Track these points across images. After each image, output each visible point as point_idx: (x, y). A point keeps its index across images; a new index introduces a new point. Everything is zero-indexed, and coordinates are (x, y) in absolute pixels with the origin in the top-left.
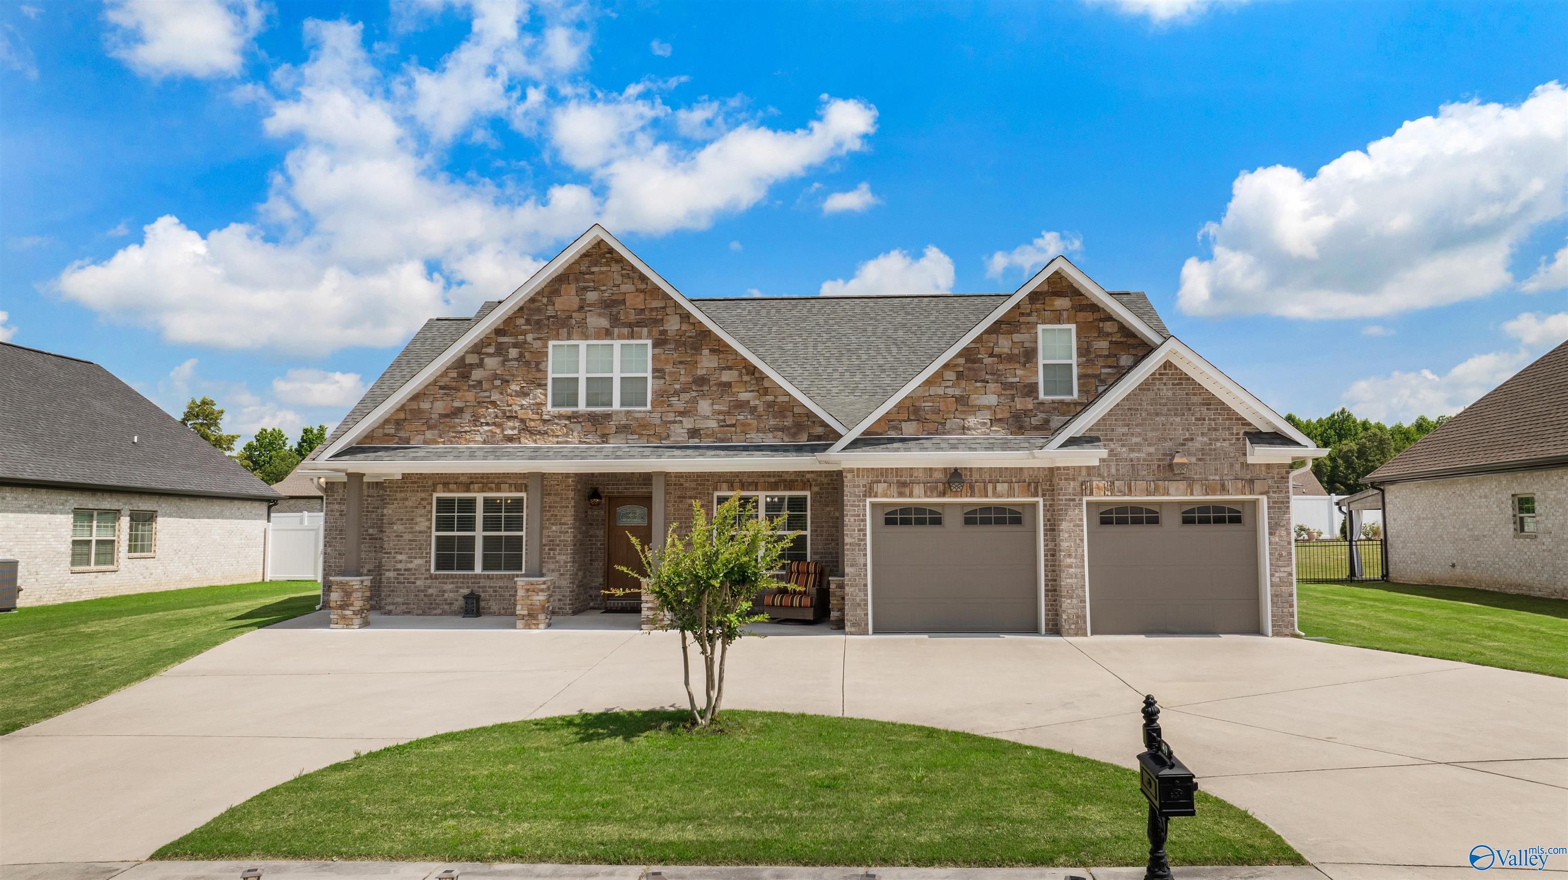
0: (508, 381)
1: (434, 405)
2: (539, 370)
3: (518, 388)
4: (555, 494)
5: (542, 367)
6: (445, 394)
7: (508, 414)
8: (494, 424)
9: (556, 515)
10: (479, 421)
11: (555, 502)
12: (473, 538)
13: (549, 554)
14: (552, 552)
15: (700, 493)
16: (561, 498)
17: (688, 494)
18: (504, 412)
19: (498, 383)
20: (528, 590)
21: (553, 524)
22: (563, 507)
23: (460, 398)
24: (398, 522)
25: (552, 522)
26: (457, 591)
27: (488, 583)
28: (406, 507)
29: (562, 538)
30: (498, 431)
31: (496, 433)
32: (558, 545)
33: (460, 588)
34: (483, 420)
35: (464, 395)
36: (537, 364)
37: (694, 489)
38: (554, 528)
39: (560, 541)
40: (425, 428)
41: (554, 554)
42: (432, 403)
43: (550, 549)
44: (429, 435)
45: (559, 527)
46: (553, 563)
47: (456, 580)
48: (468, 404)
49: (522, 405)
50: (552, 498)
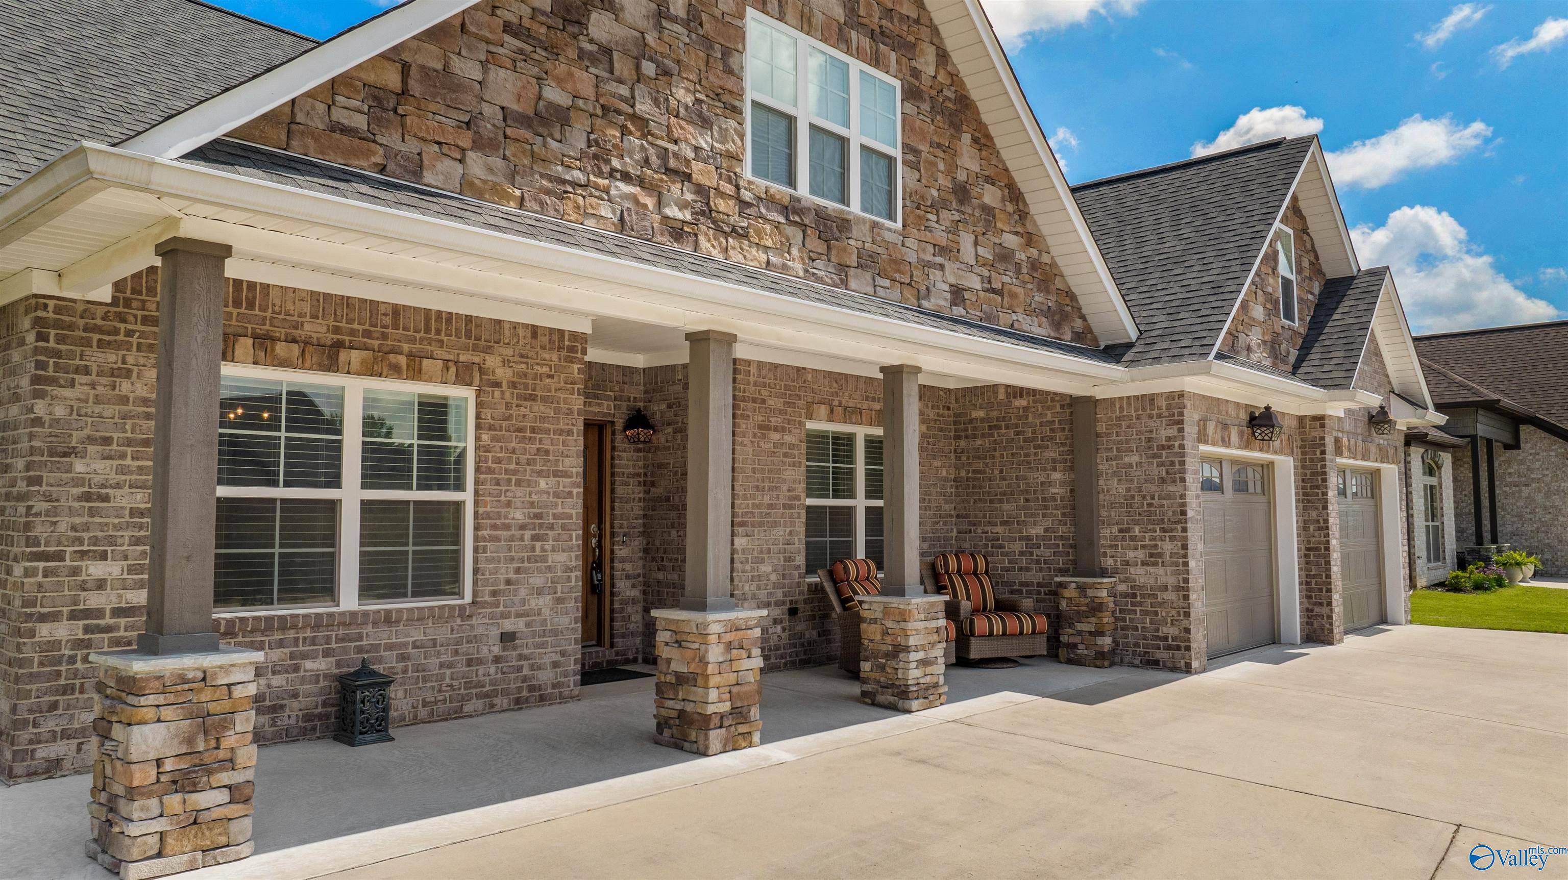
0: (667, 73)
1: (492, 75)
2: (729, 71)
3: (689, 100)
4: (545, 400)
5: (733, 61)
6: (521, 52)
7: (672, 163)
8: (641, 182)
9: (547, 452)
10: (608, 162)
11: (544, 419)
12: (334, 505)
13: (533, 549)
14: (538, 545)
15: (789, 422)
16: (557, 410)
18: (664, 154)
19: (649, 68)
21: (540, 474)
22: (561, 432)
23: (560, 81)
24: (91, 448)
25: (538, 468)
26: (296, 669)
27: (383, 636)
29: (560, 510)
30: (650, 202)
31: (645, 206)
32: (551, 527)
33: (305, 656)
34: (616, 163)
35: (571, 75)
36: (726, 53)
37: (781, 412)
38: (543, 484)
39: (555, 516)
40: (465, 140)
41: (543, 550)
42: (484, 64)
43: (535, 538)
44: (477, 164)
47: (291, 634)
48: (580, 103)
49: (697, 149)
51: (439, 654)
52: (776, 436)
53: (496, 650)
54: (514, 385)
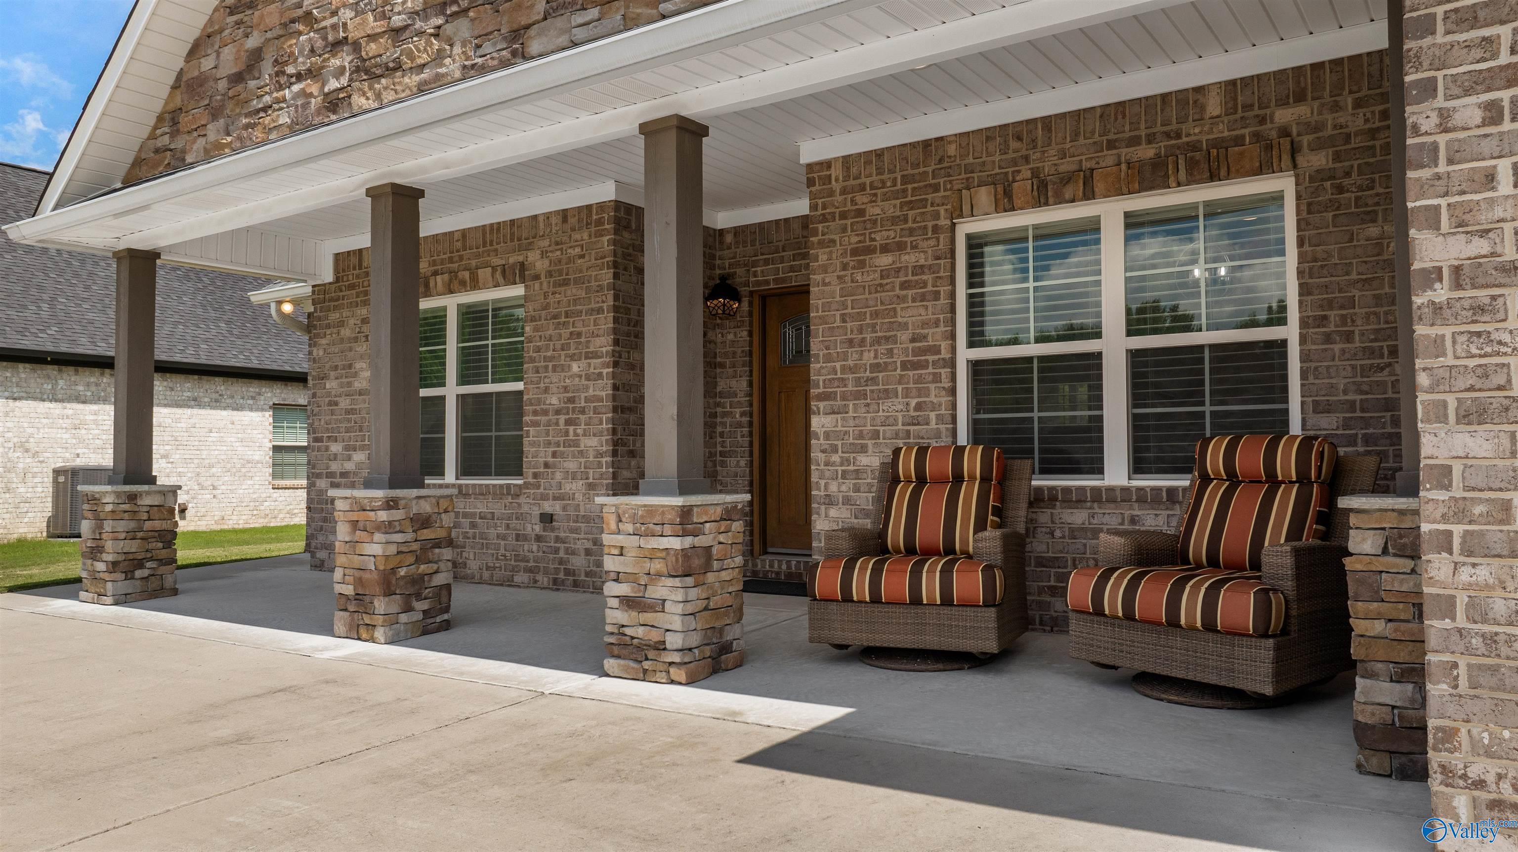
1: (222, 57)
4: (577, 281)
6: (236, 23)
7: (331, 38)
8: (309, 72)
9: (579, 335)
10: (285, 73)
11: (576, 301)
12: (443, 398)
13: (567, 433)
14: (571, 429)
15: (911, 232)
16: (588, 290)
17: (880, 238)
20: (354, 524)
21: (572, 358)
22: (591, 312)
23: (258, 25)
25: (571, 352)
27: (464, 506)
28: (342, 340)
29: (591, 392)
30: (315, 89)
31: (311, 95)
32: (583, 411)
34: (291, 70)
35: (261, 17)
37: (894, 220)
38: (575, 367)
39: (587, 400)
40: (206, 119)
41: (576, 435)
42: (219, 52)
43: (568, 422)
44: (212, 136)
45: (583, 363)
46: (574, 457)
48: (268, 35)
50: (573, 291)
51: (496, 526)
52: (884, 260)
53: (538, 528)
54: (550, 274)
